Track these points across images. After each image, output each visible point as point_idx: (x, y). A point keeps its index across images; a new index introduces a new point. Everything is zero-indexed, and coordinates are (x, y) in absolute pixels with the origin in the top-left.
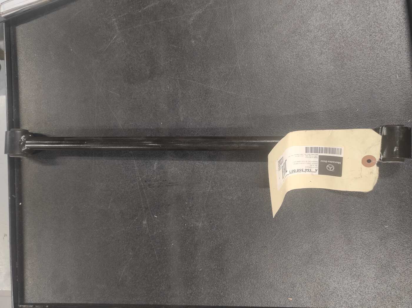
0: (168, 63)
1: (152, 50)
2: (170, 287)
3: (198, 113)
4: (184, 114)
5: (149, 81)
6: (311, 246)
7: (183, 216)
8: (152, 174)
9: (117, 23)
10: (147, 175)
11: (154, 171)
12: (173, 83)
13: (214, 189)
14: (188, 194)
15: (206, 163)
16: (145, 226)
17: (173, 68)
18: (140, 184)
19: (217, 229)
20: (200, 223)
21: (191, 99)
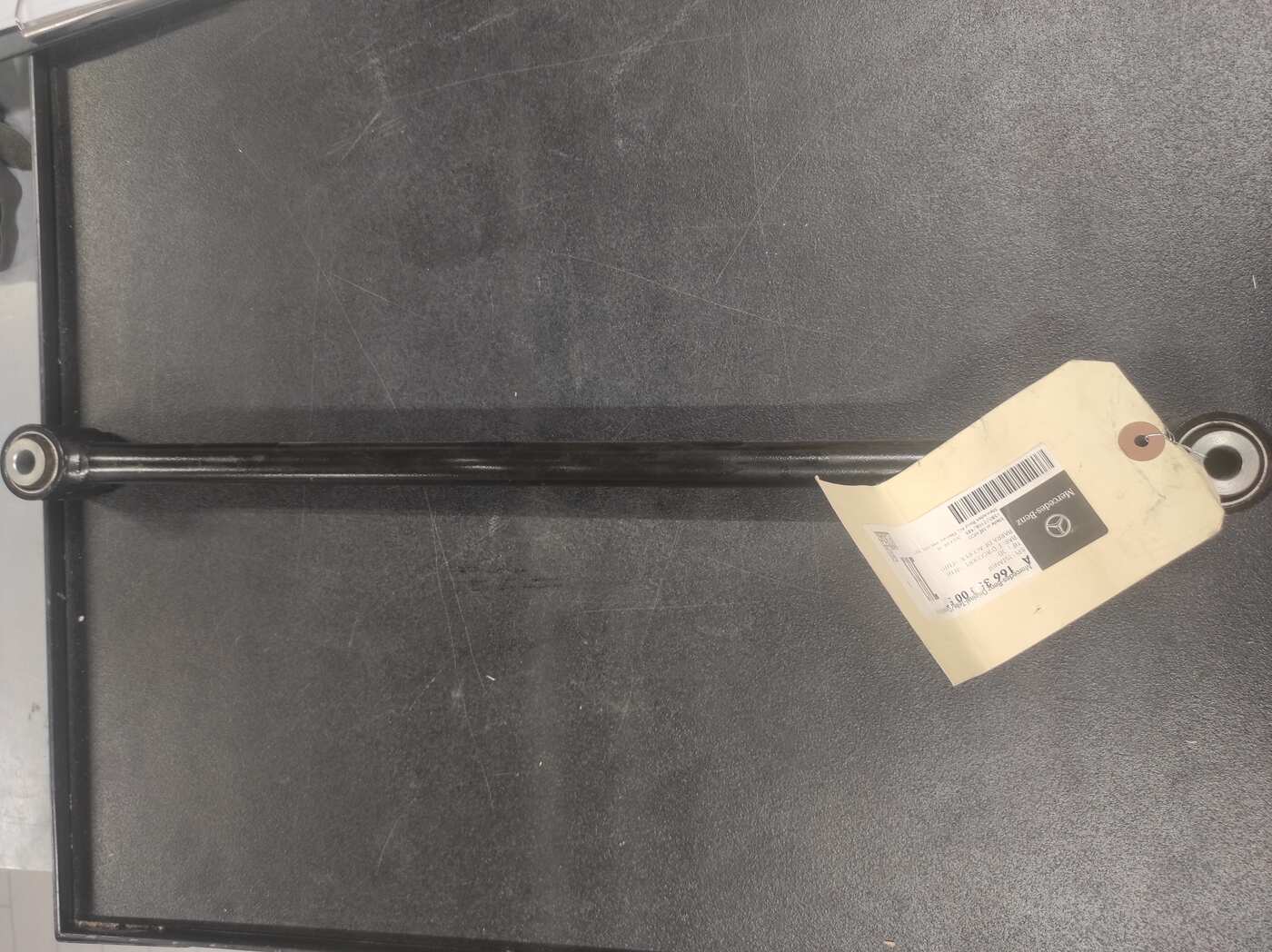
0: (540, 206)
1: (492, 162)
2: (528, 891)
3: (629, 369)
4: (586, 369)
5: (481, 260)
6: (957, 792)
7: (573, 682)
8: (482, 550)
9: (384, 71)
10: (468, 552)
11: (488, 538)
12: (554, 271)
13: (669, 605)
14: (590, 614)
15: (649, 524)
16: (459, 706)
17: (556, 224)
18: (446, 579)
19: (676, 725)
20: (622, 706)
21: (609, 324)
